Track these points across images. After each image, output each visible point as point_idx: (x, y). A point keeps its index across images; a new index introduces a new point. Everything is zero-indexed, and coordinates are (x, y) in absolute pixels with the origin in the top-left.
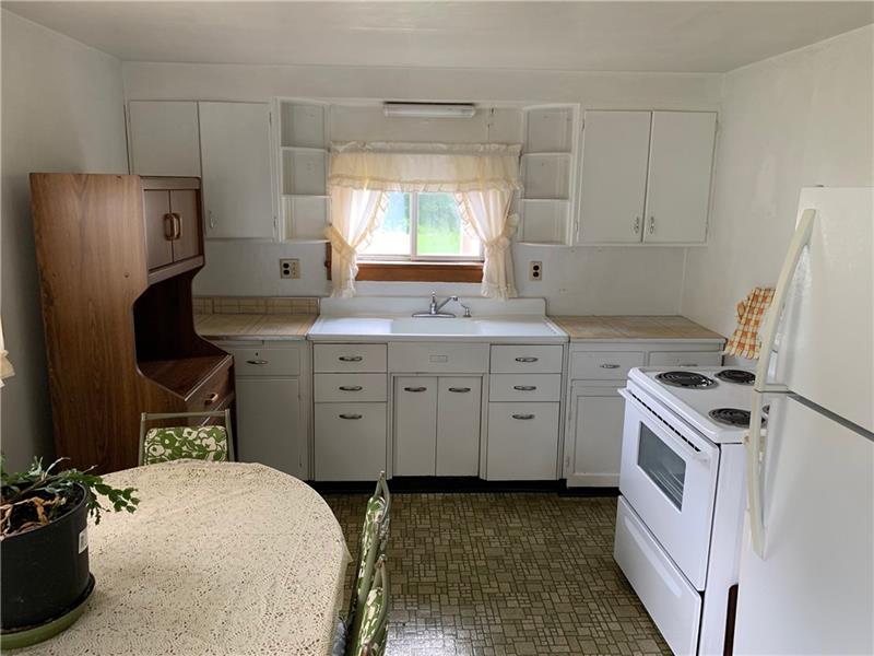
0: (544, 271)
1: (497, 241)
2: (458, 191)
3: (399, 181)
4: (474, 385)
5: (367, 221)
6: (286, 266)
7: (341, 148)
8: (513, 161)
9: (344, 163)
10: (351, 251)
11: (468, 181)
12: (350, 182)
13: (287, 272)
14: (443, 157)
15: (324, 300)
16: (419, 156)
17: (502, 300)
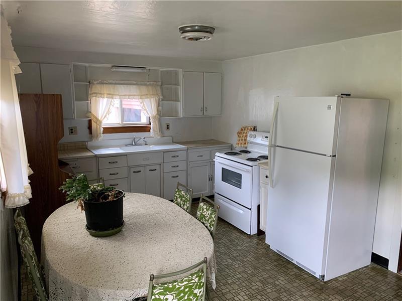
0: (170, 127)
1: (155, 116)
2: (141, 98)
3: (118, 95)
4: (157, 167)
5: (107, 110)
6: (72, 130)
7: (95, 83)
8: (159, 88)
9: (96, 88)
10: (101, 122)
11: (144, 95)
12: (100, 95)
13: (72, 132)
14: (134, 86)
15: (89, 142)
16: (125, 86)
17: (159, 137)
